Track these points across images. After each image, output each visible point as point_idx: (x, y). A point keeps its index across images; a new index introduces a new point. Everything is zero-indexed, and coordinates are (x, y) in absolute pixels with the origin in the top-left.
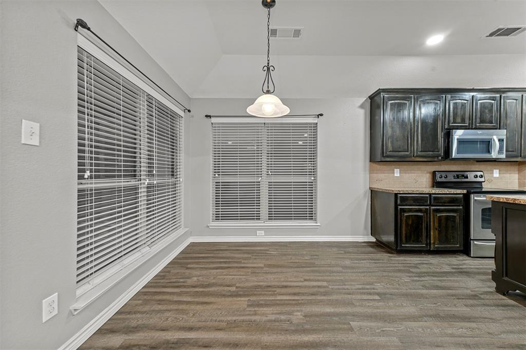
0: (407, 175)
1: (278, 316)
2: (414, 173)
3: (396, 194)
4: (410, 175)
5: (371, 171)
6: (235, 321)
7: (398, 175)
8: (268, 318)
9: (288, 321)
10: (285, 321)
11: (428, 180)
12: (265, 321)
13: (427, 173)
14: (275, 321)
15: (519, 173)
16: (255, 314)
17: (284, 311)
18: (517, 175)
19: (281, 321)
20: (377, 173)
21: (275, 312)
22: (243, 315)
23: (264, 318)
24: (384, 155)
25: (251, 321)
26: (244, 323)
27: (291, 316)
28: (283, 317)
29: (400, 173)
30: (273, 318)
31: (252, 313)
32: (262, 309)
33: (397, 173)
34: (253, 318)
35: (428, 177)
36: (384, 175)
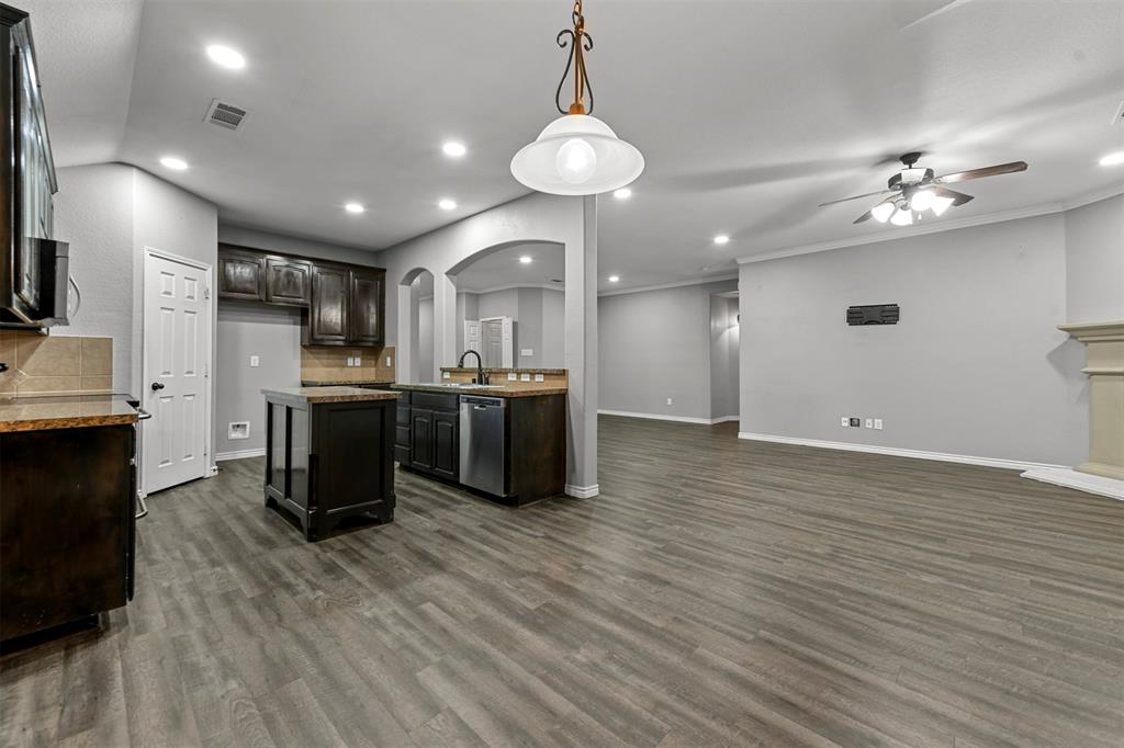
1: (620, 675)
6: (714, 718)
8: (640, 682)
9: (611, 658)
10: (617, 661)
12: (653, 681)
14: (634, 671)
16: (659, 704)
17: (597, 675)
19: (623, 665)
21: (615, 685)
22: (688, 719)
23: (648, 686)
25: (679, 696)
26: (696, 701)
27: (599, 661)
28: (614, 668)
30: (631, 677)
31: (664, 712)
32: (635, 707)
34: (670, 700)
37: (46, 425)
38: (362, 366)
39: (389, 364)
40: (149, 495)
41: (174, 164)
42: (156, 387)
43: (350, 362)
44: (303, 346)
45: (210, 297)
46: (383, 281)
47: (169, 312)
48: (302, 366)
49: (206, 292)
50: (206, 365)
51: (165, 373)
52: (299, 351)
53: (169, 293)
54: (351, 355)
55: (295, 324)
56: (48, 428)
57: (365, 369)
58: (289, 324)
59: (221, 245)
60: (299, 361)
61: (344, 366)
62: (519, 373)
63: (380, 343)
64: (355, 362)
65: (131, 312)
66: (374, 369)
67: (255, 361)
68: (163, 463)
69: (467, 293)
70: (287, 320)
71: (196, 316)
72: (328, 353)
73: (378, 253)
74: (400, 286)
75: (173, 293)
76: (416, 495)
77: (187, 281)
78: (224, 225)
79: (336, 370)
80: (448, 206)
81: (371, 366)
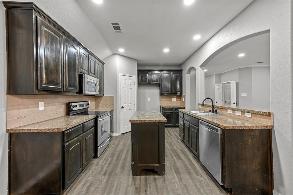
0: (50, 107)
2: (55, 105)
3: (63, 132)
4: (52, 107)
5: (9, 107)
7: (43, 108)
11: (64, 110)
13: (63, 104)
15: (95, 101)
18: (94, 102)
20: (18, 109)
24: (39, 87)
29: (44, 106)
33: (41, 106)
35: (64, 107)
36: (27, 109)
37: (40, 131)
38: (176, 101)
39: (183, 101)
40: (121, 134)
41: (121, 50)
42: (122, 107)
43: (173, 100)
44: (160, 95)
45: (135, 84)
46: (182, 73)
47: (125, 89)
48: (160, 101)
49: (134, 83)
50: (135, 101)
51: (125, 104)
52: (159, 97)
53: (125, 84)
54: (173, 97)
55: (158, 89)
56: (41, 132)
57: (177, 102)
58: (157, 89)
59: (138, 70)
60: (159, 100)
61: (171, 101)
62: (234, 110)
63: (181, 94)
64: (174, 99)
65: (117, 89)
66: (180, 102)
67: (149, 100)
68: (125, 126)
69: (215, 74)
70: (156, 88)
71: (132, 89)
72: (167, 97)
73: (180, 65)
74: (186, 75)
75: (126, 84)
76: (181, 159)
77: (130, 80)
78: (139, 65)
79: (169, 102)
80: (197, 38)
81: (179, 101)
